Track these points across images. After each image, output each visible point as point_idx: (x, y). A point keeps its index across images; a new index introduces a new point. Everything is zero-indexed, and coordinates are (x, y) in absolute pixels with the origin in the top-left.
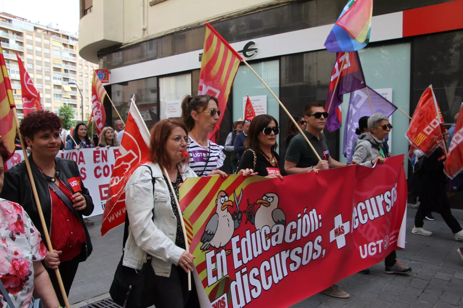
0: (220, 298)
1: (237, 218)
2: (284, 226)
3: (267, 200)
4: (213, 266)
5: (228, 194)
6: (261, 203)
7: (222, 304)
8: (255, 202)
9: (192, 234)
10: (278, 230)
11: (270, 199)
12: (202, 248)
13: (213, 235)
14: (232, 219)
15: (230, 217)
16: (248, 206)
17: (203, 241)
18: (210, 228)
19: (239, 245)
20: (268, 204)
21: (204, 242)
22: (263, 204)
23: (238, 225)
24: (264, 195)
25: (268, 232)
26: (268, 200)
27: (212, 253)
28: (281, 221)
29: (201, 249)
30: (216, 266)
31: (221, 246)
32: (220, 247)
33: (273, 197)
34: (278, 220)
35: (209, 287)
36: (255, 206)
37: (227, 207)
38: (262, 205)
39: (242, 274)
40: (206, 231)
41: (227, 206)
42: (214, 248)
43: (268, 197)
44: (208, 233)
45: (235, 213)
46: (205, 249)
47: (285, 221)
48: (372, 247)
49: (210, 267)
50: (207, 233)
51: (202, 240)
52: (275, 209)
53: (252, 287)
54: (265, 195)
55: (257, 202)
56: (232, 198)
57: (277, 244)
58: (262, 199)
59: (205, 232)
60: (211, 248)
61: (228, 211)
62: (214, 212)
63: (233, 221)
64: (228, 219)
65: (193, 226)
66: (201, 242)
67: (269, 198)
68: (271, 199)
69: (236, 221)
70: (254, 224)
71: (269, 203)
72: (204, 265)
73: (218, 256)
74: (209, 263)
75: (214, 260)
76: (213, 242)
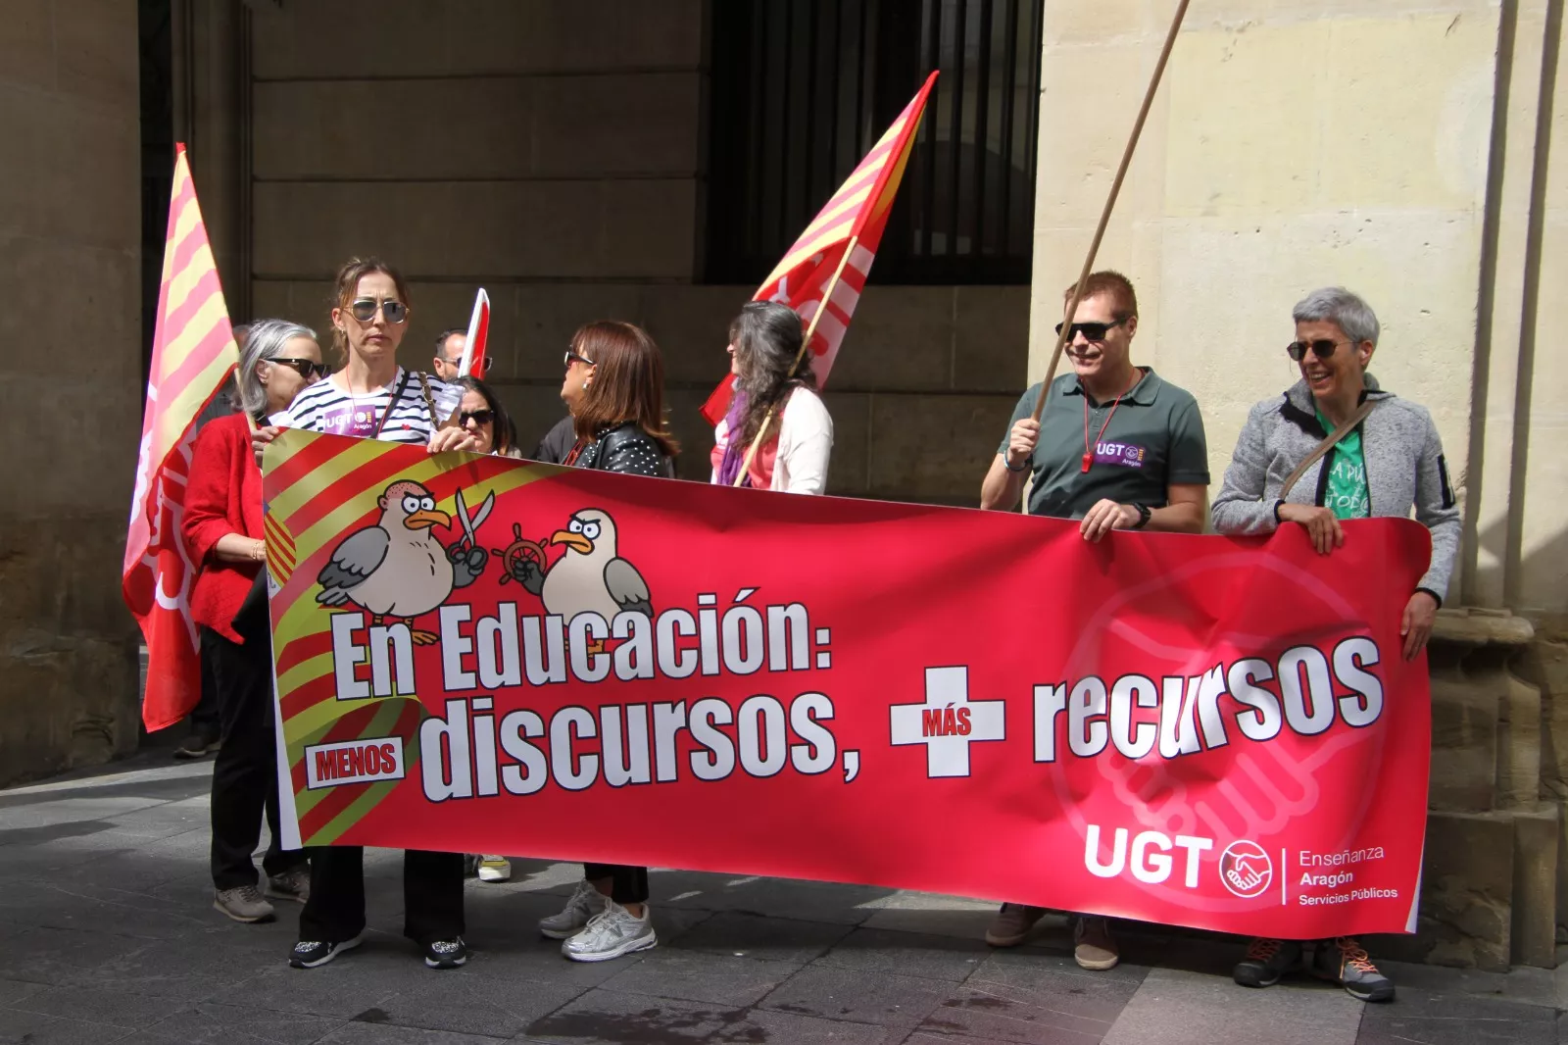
0: (379, 743)
1: (467, 561)
2: (650, 617)
3: (582, 533)
4: (359, 653)
5: (433, 494)
6: (568, 544)
7: (382, 761)
8: (549, 539)
9: (293, 561)
10: (633, 629)
11: (589, 530)
12: (320, 598)
13: (358, 578)
14: (448, 559)
15: (439, 552)
16: (516, 542)
17: (326, 581)
18: (351, 555)
19: (467, 630)
20: (587, 546)
21: (328, 584)
22: (574, 545)
23: (465, 578)
24: (571, 516)
25: (600, 632)
26: (586, 532)
27: (356, 621)
28: (635, 600)
29: (317, 600)
30: (369, 654)
31: (392, 613)
32: (388, 614)
33: (597, 522)
34: (627, 599)
35: (338, 700)
36: (547, 549)
37: (430, 526)
38: (570, 549)
39: (472, 714)
40: (335, 559)
41: (428, 523)
42: (364, 609)
43: (584, 523)
44: (344, 566)
45: (459, 547)
46: (329, 602)
47: (648, 601)
48: (1152, 848)
50: (339, 567)
51: (322, 579)
52: (610, 561)
53: (503, 759)
54: (574, 517)
55: (555, 540)
56: (448, 505)
57: (637, 676)
58: (568, 531)
59: (331, 561)
60: (351, 606)
61: (431, 534)
63: (450, 565)
64: (430, 555)
65: (295, 541)
66: (320, 583)
67: (586, 527)
68: (593, 526)
69: (463, 568)
70: (540, 595)
71: (590, 540)
72: (323, 643)
73: (378, 635)
74: (342, 639)
75: (360, 638)
76: (358, 594)
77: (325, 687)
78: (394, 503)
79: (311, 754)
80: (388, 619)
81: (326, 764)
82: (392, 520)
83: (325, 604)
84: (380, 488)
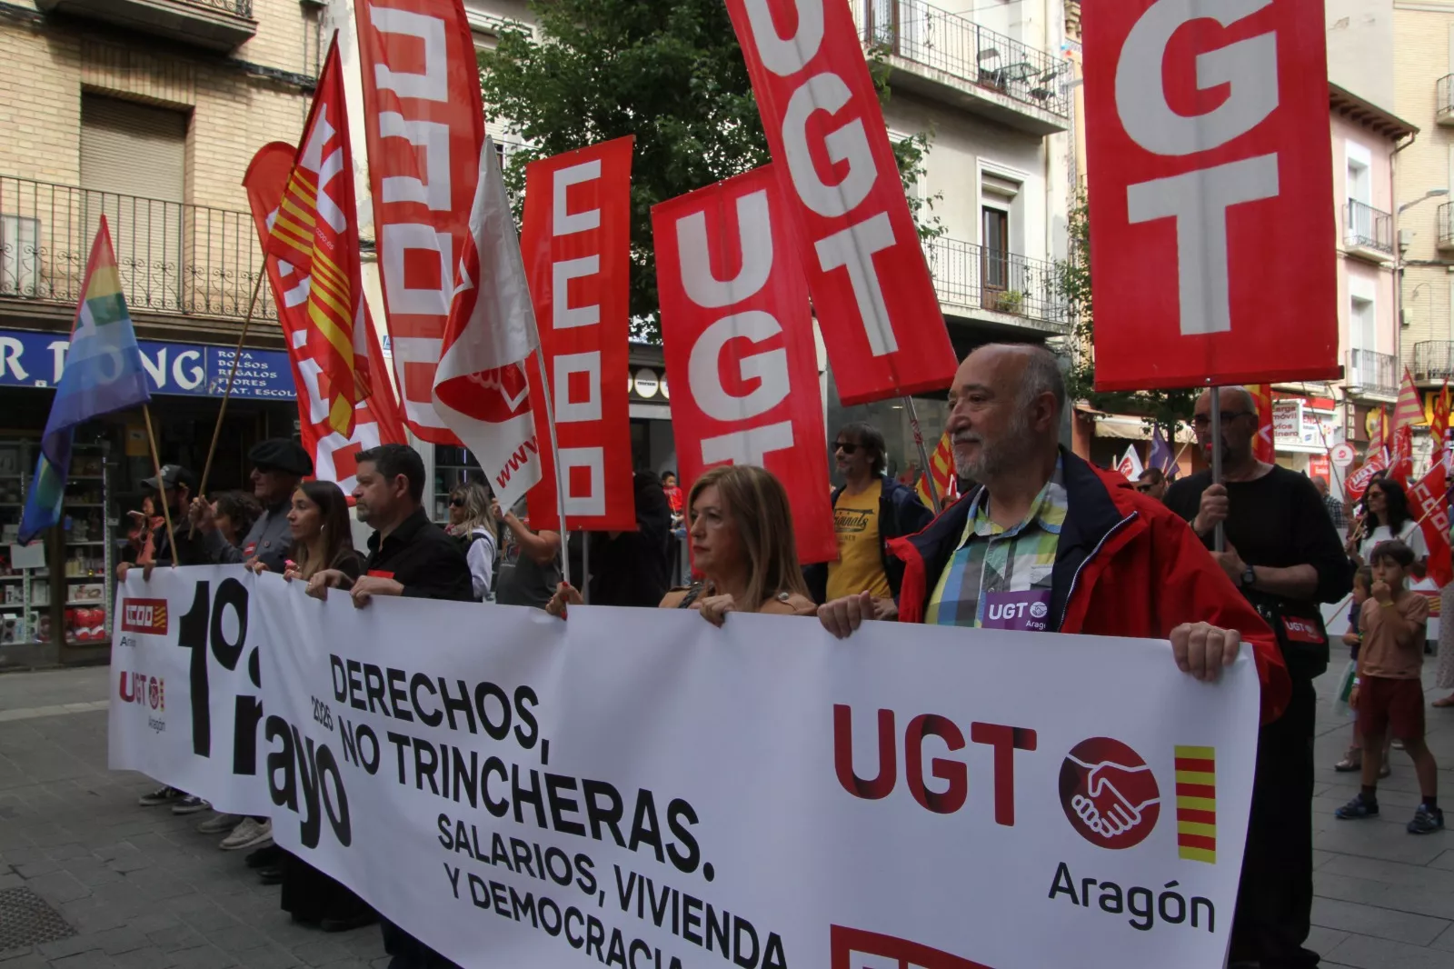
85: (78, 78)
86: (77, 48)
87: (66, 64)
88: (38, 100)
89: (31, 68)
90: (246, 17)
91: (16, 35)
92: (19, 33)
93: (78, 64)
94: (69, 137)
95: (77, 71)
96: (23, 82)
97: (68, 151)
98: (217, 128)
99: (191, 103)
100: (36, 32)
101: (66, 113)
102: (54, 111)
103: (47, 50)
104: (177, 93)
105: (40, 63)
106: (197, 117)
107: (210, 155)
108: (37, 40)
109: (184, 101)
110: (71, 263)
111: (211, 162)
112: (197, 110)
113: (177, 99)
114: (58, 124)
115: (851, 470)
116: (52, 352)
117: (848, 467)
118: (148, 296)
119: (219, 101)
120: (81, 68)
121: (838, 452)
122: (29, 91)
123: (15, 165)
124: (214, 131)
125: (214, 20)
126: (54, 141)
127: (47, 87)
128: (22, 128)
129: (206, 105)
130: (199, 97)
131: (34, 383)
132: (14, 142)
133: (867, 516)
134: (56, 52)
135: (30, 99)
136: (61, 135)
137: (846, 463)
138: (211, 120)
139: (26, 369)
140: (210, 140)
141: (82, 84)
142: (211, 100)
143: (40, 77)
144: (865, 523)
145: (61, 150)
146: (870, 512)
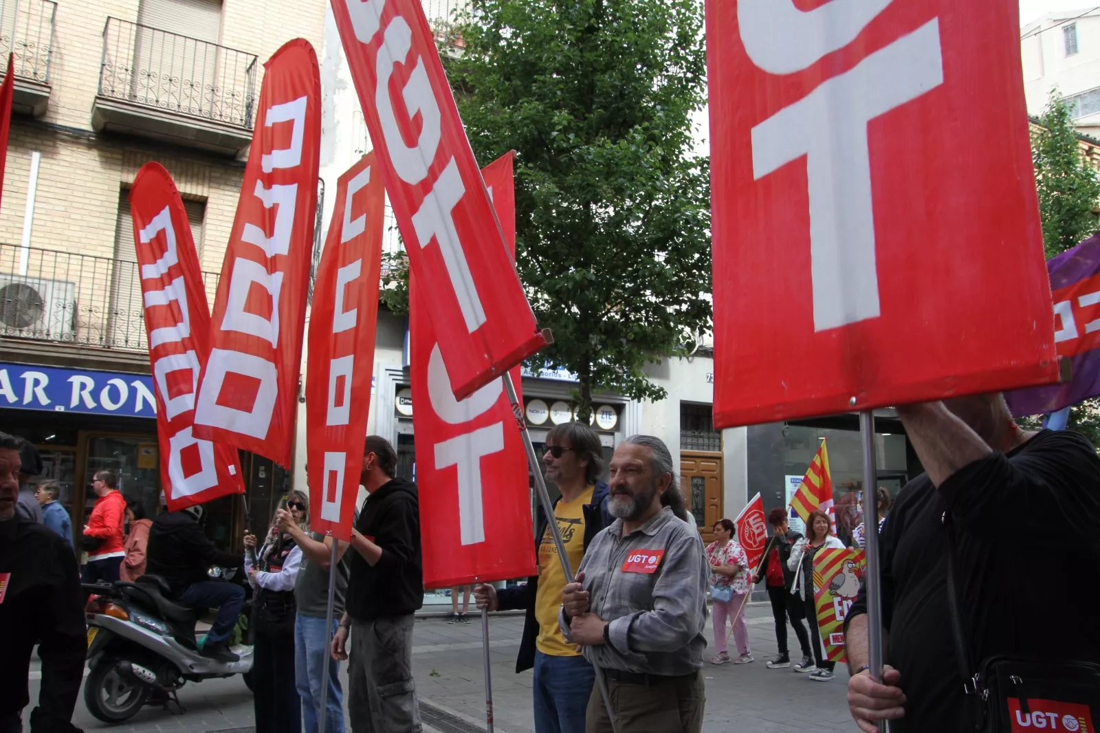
4: (840, 608)
12: (829, 593)
13: (838, 587)
14: (859, 580)
15: (856, 578)
18: (835, 581)
21: (831, 589)
35: (836, 621)
37: (854, 571)
40: (832, 582)
42: (841, 596)
44: (835, 584)
49: (837, 608)
50: (833, 584)
51: (829, 588)
56: (857, 565)
60: (837, 595)
61: (854, 573)
62: (840, 571)
64: (854, 579)
72: (831, 605)
73: (844, 602)
74: (836, 604)
75: (840, 604)
76: (839, 591)
77: (833, 617)
78: (845, 566)
79: (831, 635)
80: (846, 598)
81: (835, 639)
82: (845, 571)
83: (831, 594)
84: (841, 562)
85: (119, 178)
86: (120, 157)
87: (110, 169)
88: (88, 195)
89: (84, 172)
90: (247, 128)
91: (75, 149)
92: (78, 148)
93: (120, 168)
94: (108, 221)
95: (119, 173)
96: (77, 183)
97: (106, 232)
98: (225, 214)
99: (205, 195)
100: (90, 146)
101: (107, 204)
102: (98, 203)
103: (97, 159)
104: (194, 187)
105: (91, 168)
106: (209, 205)
107: (218, 234)
108: (90, 152)
109: (199, 194)
110: (92, 315)
111: (218, 239)
112: (209, 200)
113: (194, 192)
114: (100, 212)
115: (560, 475)
116: (71, 383)
117: (557, 473)
118: (127, 338)
119: (227, 193)
120: (122, 171)
121: (546, 455)
122: (81, 188)
123: (64, 243)
124: (222, 215)
125: (220, 131)
126: (96, 225)
127: (95, 185)
128: (73, 216)
129: (216, 196)
130: (212, 190)
131: (54, 408)
132: (66, 226)
133: (575, 526)
134: (104, 160)
135: (81, 194)
136: (102, 221)
137: (555, 467)
138: (220, 207)
139: (49, 396)
140: (219, 223)
141: (121, 183)
142: (222, 192)
143: (90, 179)
144: (571, 534)
145: (101, 232)
146: (577, 521)
